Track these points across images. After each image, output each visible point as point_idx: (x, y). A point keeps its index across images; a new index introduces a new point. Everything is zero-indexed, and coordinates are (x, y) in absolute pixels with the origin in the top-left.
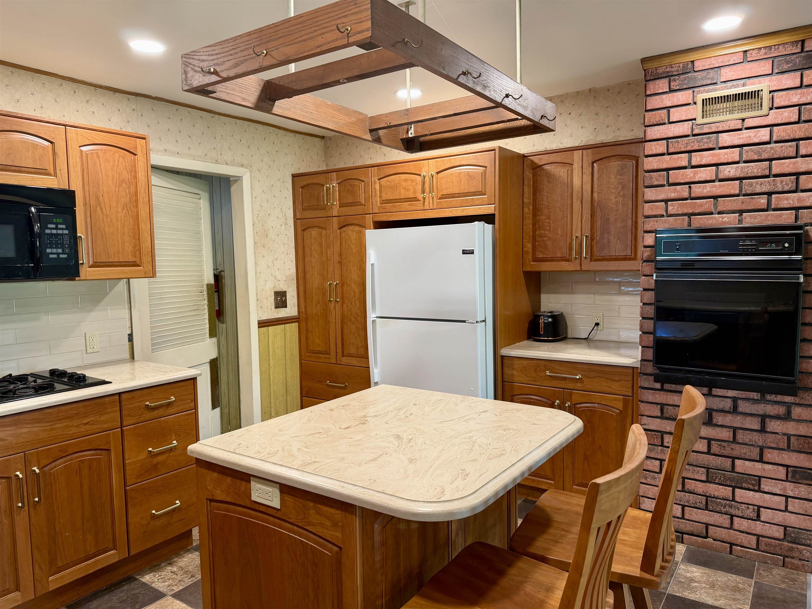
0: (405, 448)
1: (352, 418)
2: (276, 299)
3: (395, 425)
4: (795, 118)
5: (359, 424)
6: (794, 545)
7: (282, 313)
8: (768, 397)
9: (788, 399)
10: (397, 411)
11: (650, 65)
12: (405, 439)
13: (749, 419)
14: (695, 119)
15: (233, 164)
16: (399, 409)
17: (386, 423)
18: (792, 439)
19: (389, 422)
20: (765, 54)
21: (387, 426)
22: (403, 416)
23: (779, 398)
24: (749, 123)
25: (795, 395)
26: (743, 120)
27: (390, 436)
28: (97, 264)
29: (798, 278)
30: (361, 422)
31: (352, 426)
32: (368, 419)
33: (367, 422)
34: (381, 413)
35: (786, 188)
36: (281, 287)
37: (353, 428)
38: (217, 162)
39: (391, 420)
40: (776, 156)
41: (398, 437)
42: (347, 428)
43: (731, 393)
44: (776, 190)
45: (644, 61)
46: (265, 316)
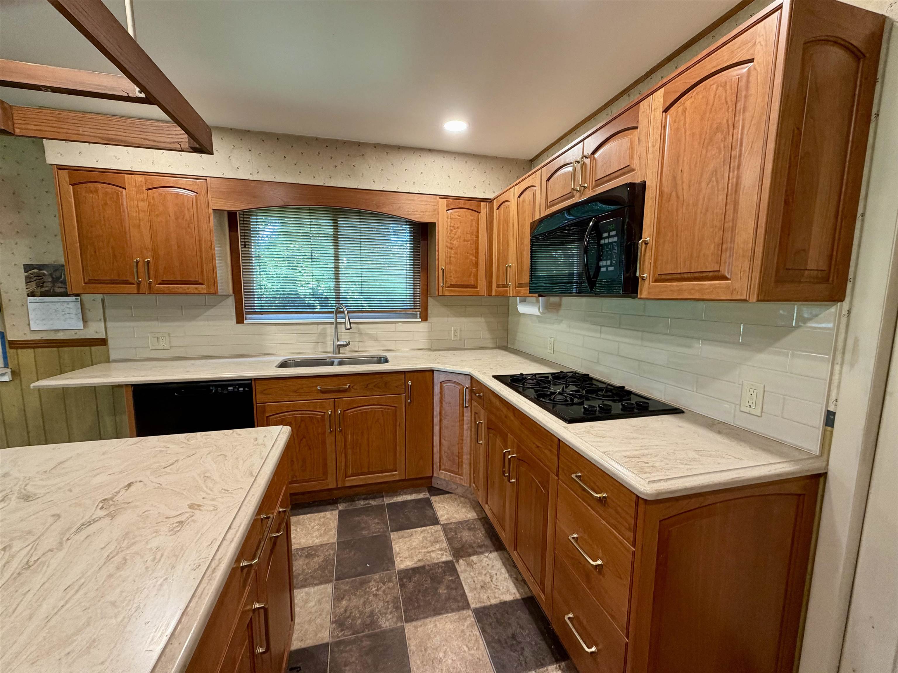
0: (15, 486)
1: (137, 504)
3: (37, 518)
5: (113, 498)
10: (35, 558)
12: (13, 499)
16: (28, 566)
17: (58, 516)
19: (51, 520)
21: (56, 511)
22: (17, 545)
27: (41, 495)
28: (663, 277)
30: (111, 502)
31: (124, 491)
32: (102, 513)
33: (101, 505)
34: (77, 537)
37: (120, 487)
39: (48, 525)
41: (27, 498)
42: (129, 485)
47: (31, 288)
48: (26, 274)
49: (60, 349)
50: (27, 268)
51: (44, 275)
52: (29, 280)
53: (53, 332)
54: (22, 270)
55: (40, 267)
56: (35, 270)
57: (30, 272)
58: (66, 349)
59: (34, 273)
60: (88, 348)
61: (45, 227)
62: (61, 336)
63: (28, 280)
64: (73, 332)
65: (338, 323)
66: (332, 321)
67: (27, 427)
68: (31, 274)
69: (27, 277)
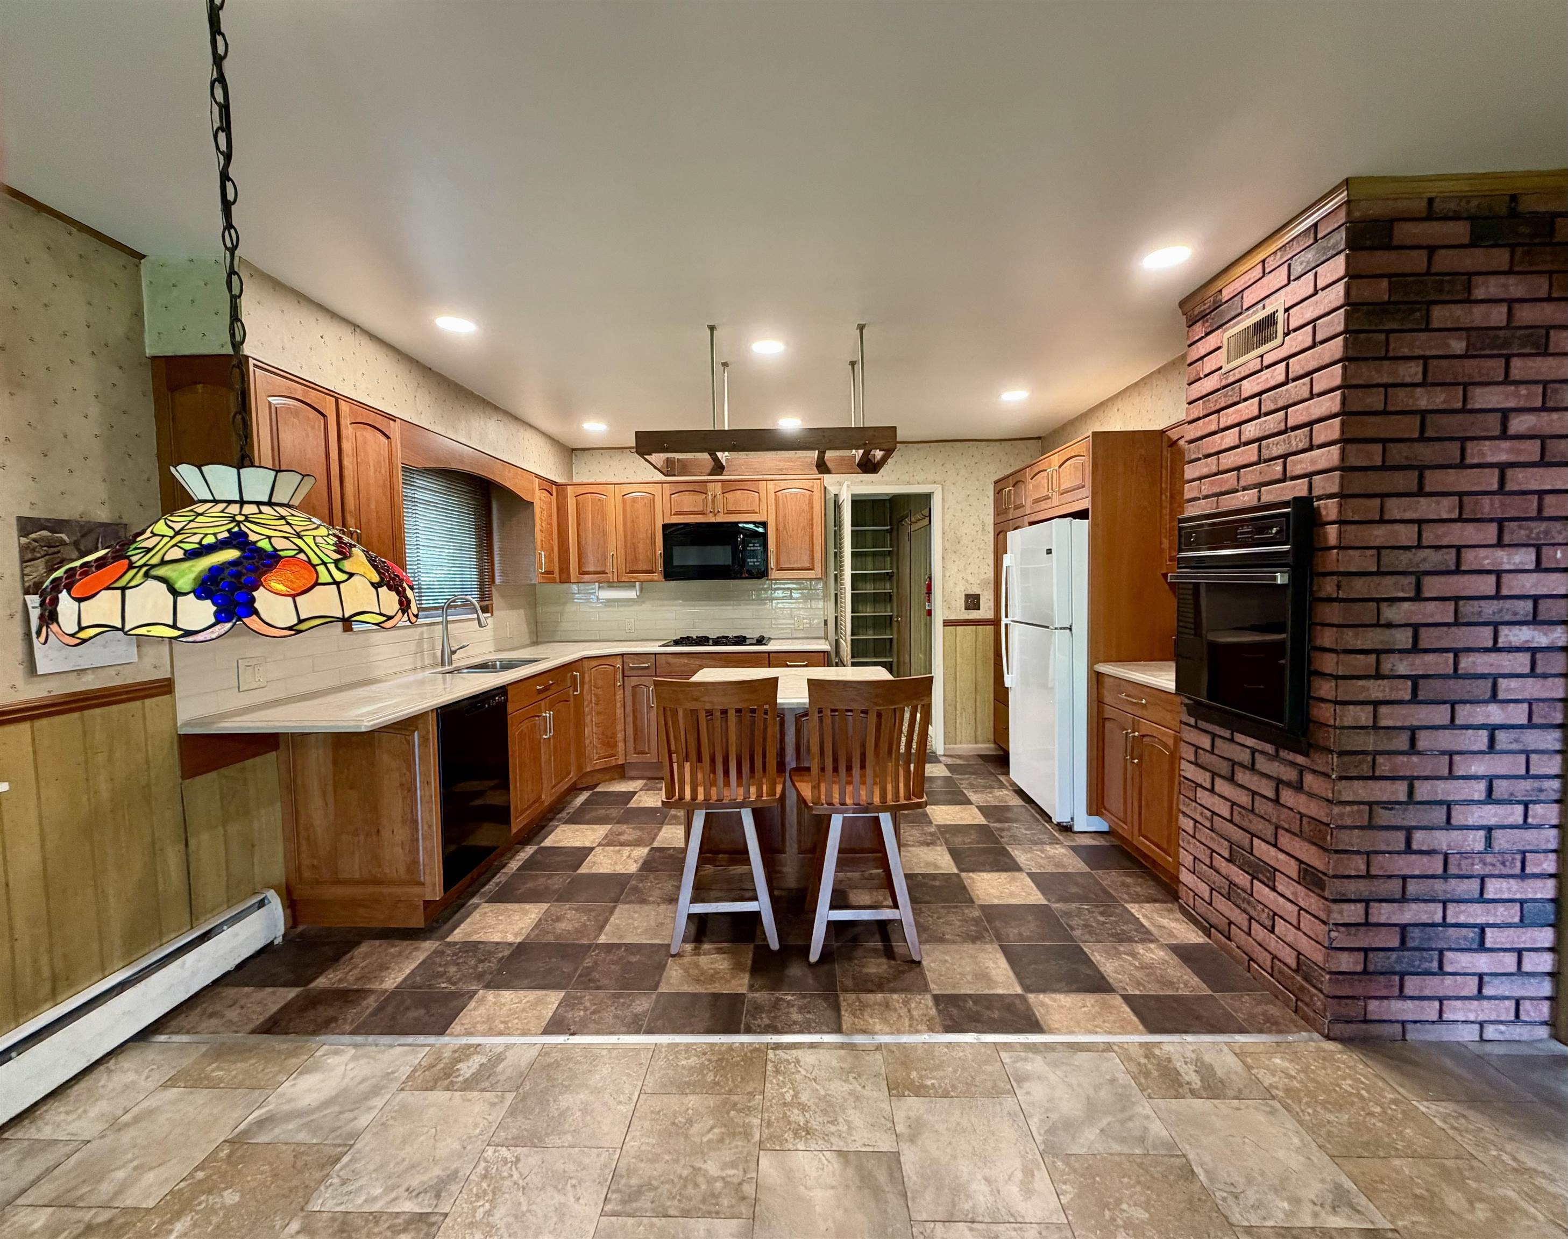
2: (966, 602)
4: (1309, 342)
6: (1307, 985)
7: (974, 615)
8: (1283, 754)
9: (1300, 759)
11: (1188, 307)
13: (1264, 781)
14: (1221, 368)
15: (925, 482)
18: (1305, 820)
20: (1281, 257)
23: (1291, 756)
24: (1268, 360)
25: (1306, 755)
26: (1262, 356)
29: (1275, 578)
35: (1301, 446)
36: (975, 590)
38: (908, 483)
40: (1291, 402)
43: (1250, 742)
44: (1291, 450)
45: (1182, 304)
46: (953, 617)
47: (35, 574)
48: (24, 540)
49: (86, 712)
50: (26, 526)
51: (63, 543)
52: (29, 556)
53: (73, 677)
54: (15, 532)
55: (56, 525)
56: (45, 533)
57: (33, 536)
58: (98, 711)
59: (42, 539)
60: (138, 703)
61: (66, 437)
62: (90, 683)
63: (27, 556)
64: (112, 672)
65: (447, 622)
66: (440, 619)
67: (11, 928)
68: (35, 540)
69: (23, 549)
